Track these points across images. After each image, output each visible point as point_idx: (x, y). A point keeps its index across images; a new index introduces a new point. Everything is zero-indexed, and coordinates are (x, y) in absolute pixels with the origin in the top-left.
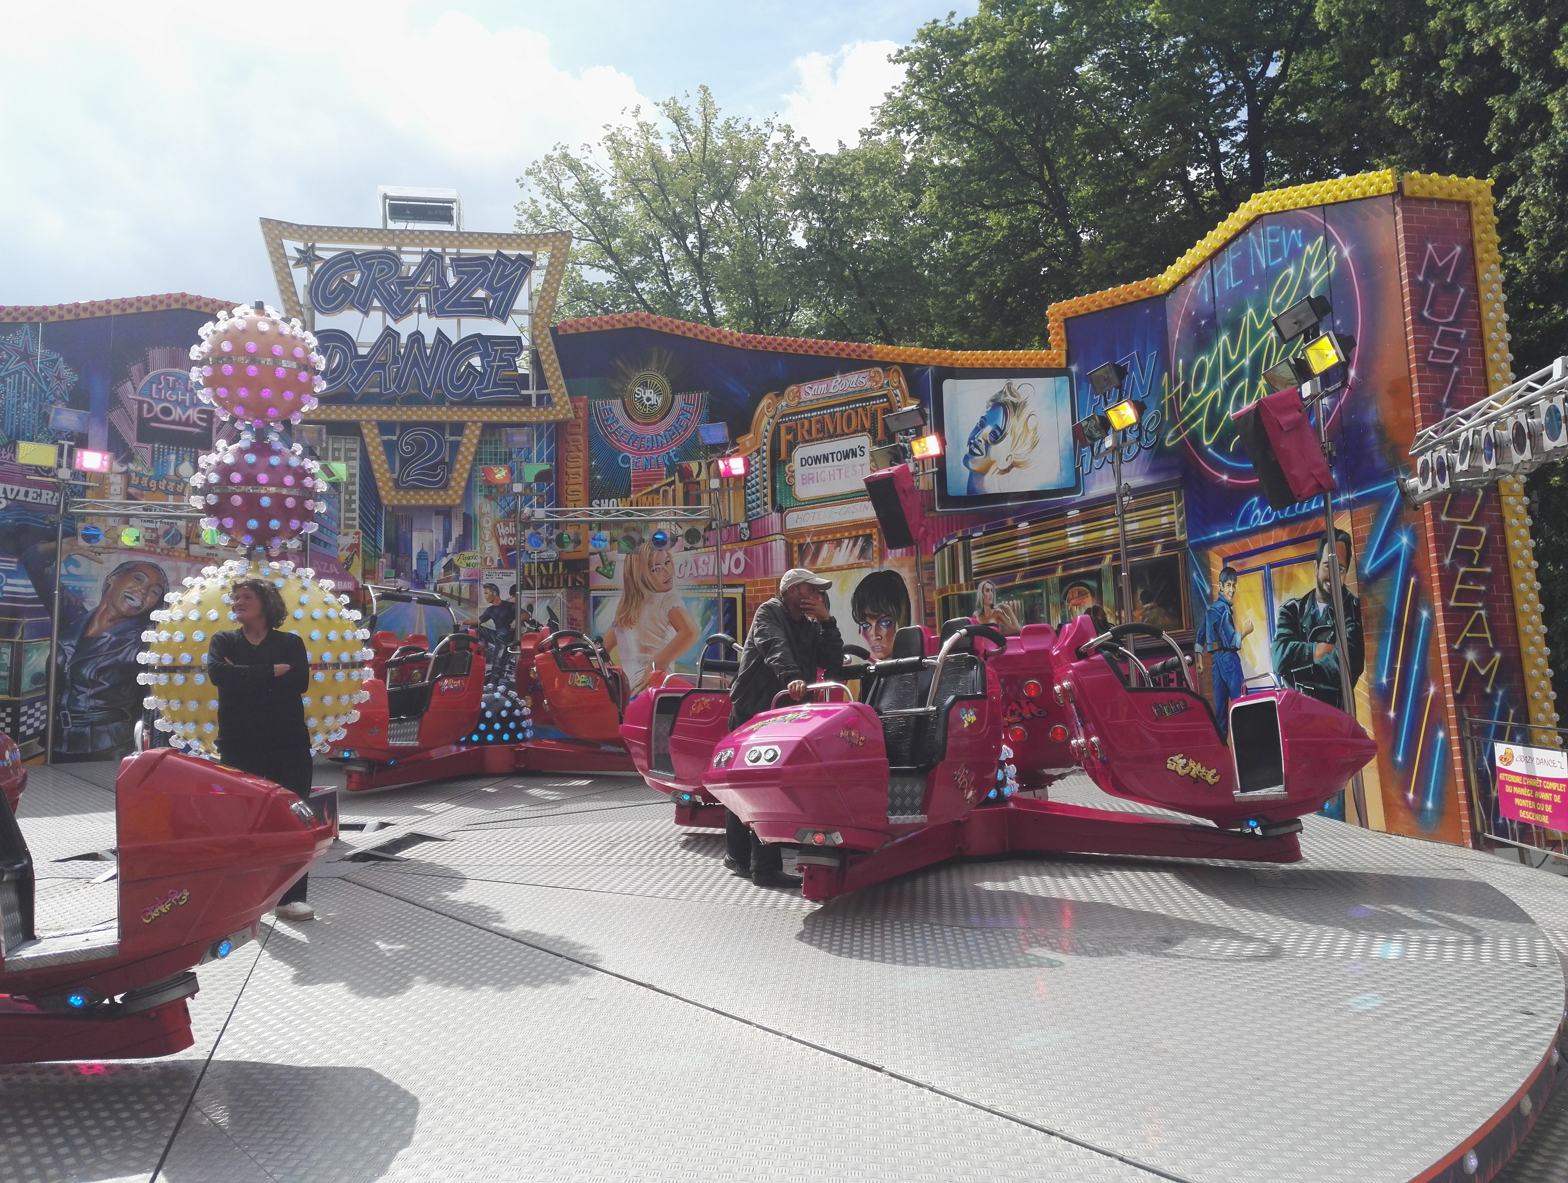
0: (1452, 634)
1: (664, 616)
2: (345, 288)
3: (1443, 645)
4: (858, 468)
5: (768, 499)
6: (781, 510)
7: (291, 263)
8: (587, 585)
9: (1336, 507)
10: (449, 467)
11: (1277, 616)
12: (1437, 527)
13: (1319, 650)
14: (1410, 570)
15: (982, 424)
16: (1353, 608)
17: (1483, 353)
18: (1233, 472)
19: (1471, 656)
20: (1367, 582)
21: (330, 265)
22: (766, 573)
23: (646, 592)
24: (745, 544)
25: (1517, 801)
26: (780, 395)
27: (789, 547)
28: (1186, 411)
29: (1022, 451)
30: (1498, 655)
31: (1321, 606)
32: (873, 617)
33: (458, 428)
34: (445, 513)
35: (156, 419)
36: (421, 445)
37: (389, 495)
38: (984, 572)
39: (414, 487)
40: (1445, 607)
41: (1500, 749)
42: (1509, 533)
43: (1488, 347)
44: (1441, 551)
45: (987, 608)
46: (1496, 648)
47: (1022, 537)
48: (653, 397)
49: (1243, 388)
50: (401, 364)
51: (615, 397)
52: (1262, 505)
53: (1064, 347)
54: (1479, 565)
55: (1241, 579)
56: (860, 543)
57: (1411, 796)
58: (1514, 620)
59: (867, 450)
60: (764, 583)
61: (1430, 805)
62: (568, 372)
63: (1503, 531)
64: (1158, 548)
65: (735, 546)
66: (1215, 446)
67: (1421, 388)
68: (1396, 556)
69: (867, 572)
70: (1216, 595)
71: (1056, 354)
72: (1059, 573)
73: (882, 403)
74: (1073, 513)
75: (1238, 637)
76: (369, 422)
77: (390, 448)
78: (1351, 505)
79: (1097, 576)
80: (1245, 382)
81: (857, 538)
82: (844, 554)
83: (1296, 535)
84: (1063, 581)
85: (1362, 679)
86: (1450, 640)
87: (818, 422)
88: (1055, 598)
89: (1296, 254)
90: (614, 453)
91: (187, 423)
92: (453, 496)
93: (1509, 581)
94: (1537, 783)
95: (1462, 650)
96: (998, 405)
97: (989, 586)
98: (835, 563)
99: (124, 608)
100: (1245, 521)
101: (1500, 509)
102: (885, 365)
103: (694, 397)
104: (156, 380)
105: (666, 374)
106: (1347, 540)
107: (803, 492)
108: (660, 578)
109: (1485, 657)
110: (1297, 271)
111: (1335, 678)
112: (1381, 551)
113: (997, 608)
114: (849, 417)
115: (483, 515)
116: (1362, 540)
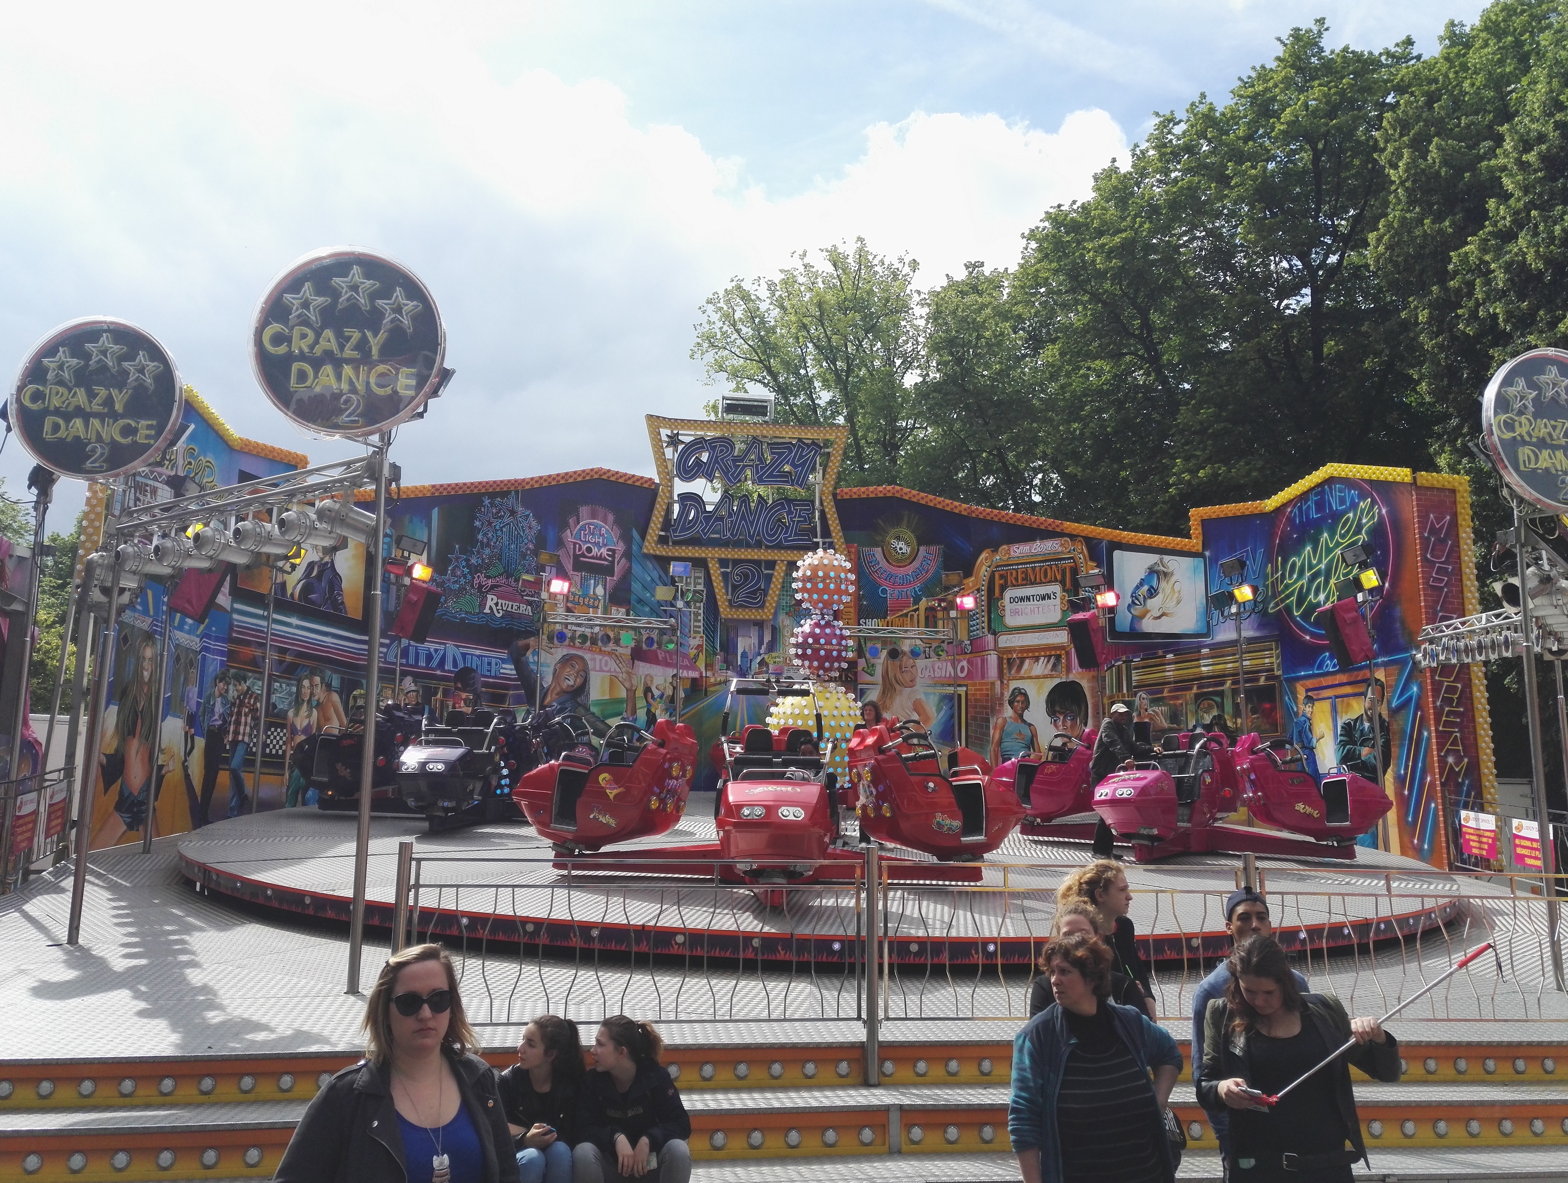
0: (1440, 748)
1: (910, 704)
2: (698, 463)
3: (1435, 753)
4: (1052, 608)
5: (985, 625)
6: (995, 633)
7: (665, 445)
8: (856, 680)
9: (1376, 665)
10: (765, 593)
11: (1339, 729)
12: (1433, 683)
13: (1365, 751)
14: (1418, 707)
15: (1142, 583)
16: (1385, 728)
17: (1461, 580)
18: (1313, 635)
19: (1451, 760)
20: (1394, 712)
21: (689, 446)
22: (983, 677)
23: (897, 687)
24: (968, 656)
25: (1472, 843)
26: (996, 551)
27: (1000, 660)
28: (1283, 591)
29: (1170, 605)
30: (1466, 760)
31: (1367, 725)
32: (1061, 713)
33: (771, 564)
34: (760, 624)
35: (583, 555)
36: (746, 577)
37: (725, 611)
38: (1141, 686)
39: (741, 606)
40: (1437, 730)
41: (1463, 813)
42: (1474, 689)
43: (1464, 577)
44: (1435, 697)
45: (1142, 711)
46: (1465, 756)
47: (1169, 664)
48: (904, 547)
49: (1320, 583)
50: (734, 518)
51: (877, 546)
52: (1331, 658)
53: (1201, 538)
54: (1457, 706)
55: (1317, 704)
56: (1052, 660)
57: (1416, 841)
58: (1476, 739)
59: (1058, 595)
60: (981, 684)
61: (1426, 847)
62: (845, 526)
63: (1470, 686)
64: (1263, 679)
65: (961, 657)
66: (1301, 616)
67: (1425, 601)
68: (1410, 698)
69: (1057, 681)
70: (1301, 713)
71: (1195, 542)
72: (1195, 690)
73: (1069, 564)
74: (1205, 651)
75: (1314, 741)
76: (713, 559)
77: (725, 576)
78: (1385, 664)
79: (1221, 694)
80: (1321, 579)
81: (1050, 657)
82: (1041, 667)
83: (1352, 679)
84: (1197, 696)
85: (1390, 771)
86: (1439, 750)
87: (1023, 572)
88: (1192, 707)
89: (1354, 506)
90: (876, 586)
91: (600, 558)
92: (766, 614)
93: (1473, 716)
94: (1481, 833)
95: (1446, 756)
96: (1152, 571)
97: (1144, 696)
98: (1033, 674)
99: (564, 686)
100: (1320, 667)
101: (1469, 674)
102: (1073, 537)
103: (934, 549)
104: (583, 528)
105: (913, 532)
106: (1382, 685)
107: (1011, 621)
108: (908, 677)
109: (1458, 762)
110: (1355, 515)
111: (1374, 769)
112: (1401, 694)
113: (1150, 711)
114: (1046, 571)
115: (784, 627)
116: (1391, 686)
